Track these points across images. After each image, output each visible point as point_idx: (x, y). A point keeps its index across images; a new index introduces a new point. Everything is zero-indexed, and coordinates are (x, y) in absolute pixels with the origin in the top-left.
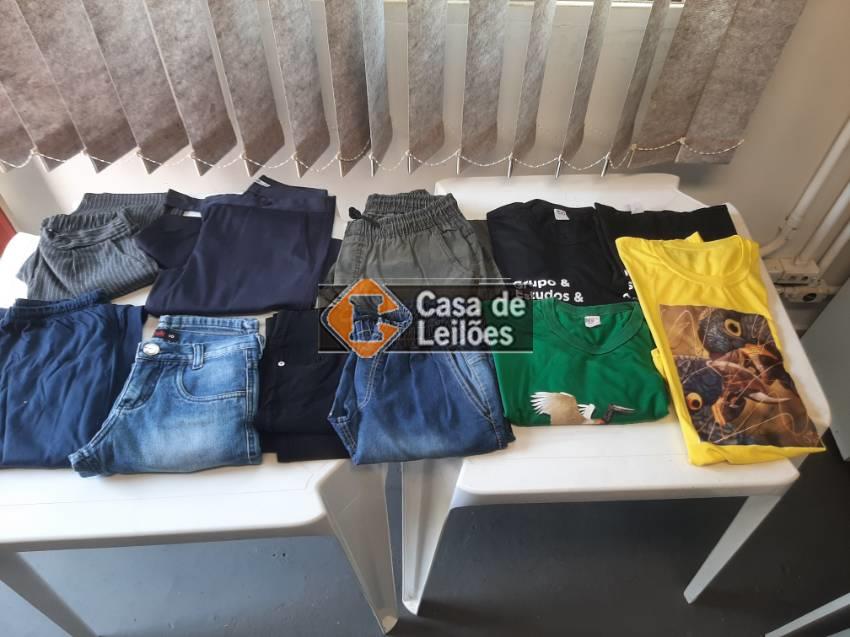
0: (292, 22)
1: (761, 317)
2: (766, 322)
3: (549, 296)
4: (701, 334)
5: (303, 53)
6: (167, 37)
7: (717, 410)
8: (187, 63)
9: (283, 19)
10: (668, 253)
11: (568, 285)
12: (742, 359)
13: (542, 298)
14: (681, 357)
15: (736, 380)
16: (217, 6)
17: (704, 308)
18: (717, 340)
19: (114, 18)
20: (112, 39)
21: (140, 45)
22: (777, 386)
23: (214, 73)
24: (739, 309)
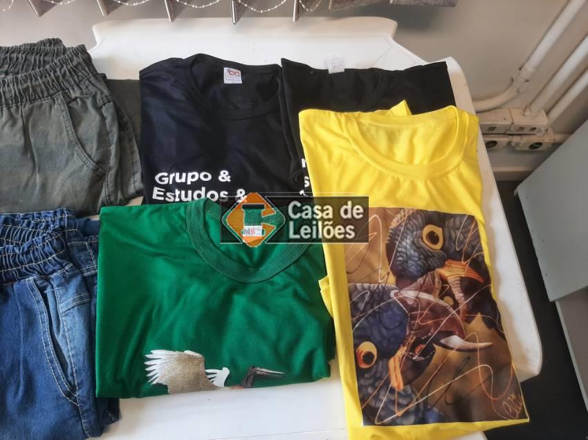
1: (472, 218)
2: (476, 225)
3: (199, 196)
4: (390, 248)
7: (394, 364)
10: (363, 134)
11: (228, 179)
12: (438, 285)
13: (189, 199)
14: (359, 285)
15: (426, 318)
17: (398, 210)
18: (409, 257)
22: (478, 324)
24: (444, 209)
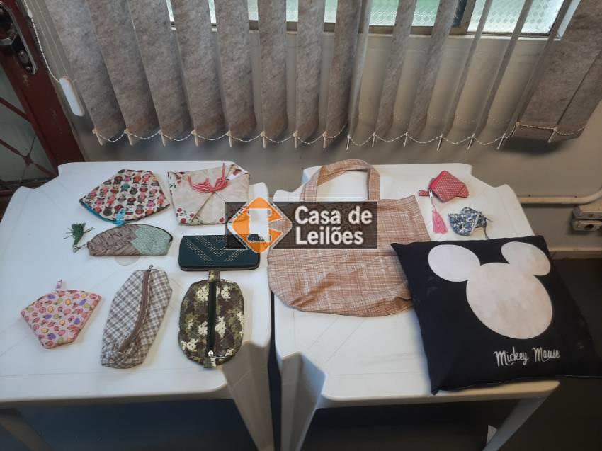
0: (310, 49)
5: (313, 69)
6: (226, 58)
8: (235, 75)
9: (305, 47)
16: (264, 39)
19: (194, 46)
20: (190, 59)
21: (207, 64)
23: (251, 82)
